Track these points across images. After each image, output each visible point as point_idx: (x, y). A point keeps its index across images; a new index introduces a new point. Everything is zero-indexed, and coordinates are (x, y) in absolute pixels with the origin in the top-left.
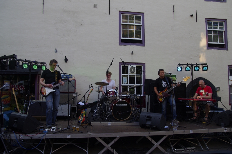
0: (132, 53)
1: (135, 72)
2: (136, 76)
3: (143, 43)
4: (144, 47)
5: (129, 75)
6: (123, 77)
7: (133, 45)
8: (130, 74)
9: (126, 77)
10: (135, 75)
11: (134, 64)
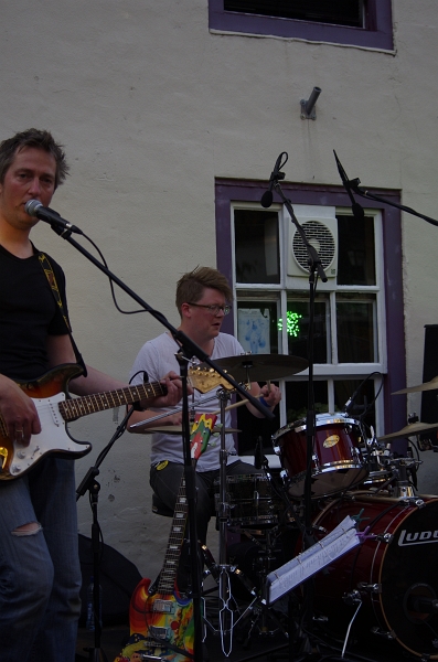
0: (309, 109)
1: (334, 263)
2: (339, 294)
3: (380, 24)
4: (387, 59)
5: (291, 293)
6: (240, 305)
7: (312, 37)
8: (293, 277)
9: (262, 306)
10: (332, 286)
11: (324, 199)
